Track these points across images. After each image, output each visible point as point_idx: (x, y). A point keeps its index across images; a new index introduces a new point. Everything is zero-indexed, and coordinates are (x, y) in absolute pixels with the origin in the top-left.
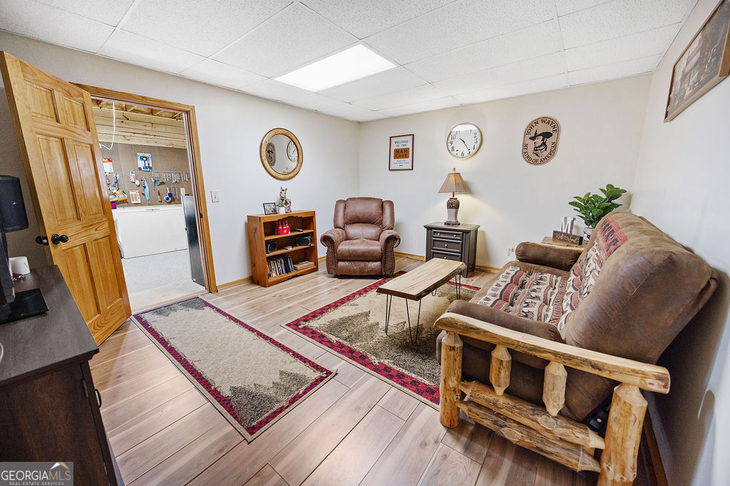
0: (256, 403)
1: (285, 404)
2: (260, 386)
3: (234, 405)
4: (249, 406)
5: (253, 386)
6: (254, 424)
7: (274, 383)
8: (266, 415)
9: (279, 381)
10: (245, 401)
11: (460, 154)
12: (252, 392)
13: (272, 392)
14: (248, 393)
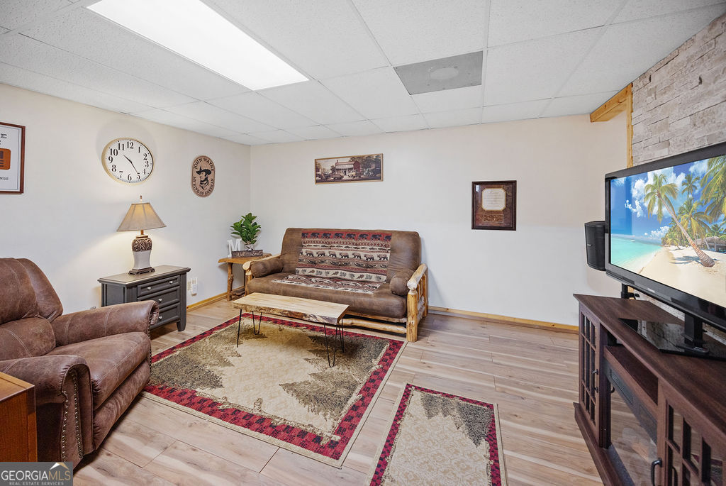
0: (472, 417)
1: (457, 399)
2: (456, 424)
3: (487, 430)
4: (478, 419)
5: (461, 429)
6: (486, 408)
7: (445, 416)
8: (474, 405)
9: (441, 414)
10: (478, 425)
11: (125, 177)
12: (467, 425)
13: (455, 412)
14: (470, 427)
